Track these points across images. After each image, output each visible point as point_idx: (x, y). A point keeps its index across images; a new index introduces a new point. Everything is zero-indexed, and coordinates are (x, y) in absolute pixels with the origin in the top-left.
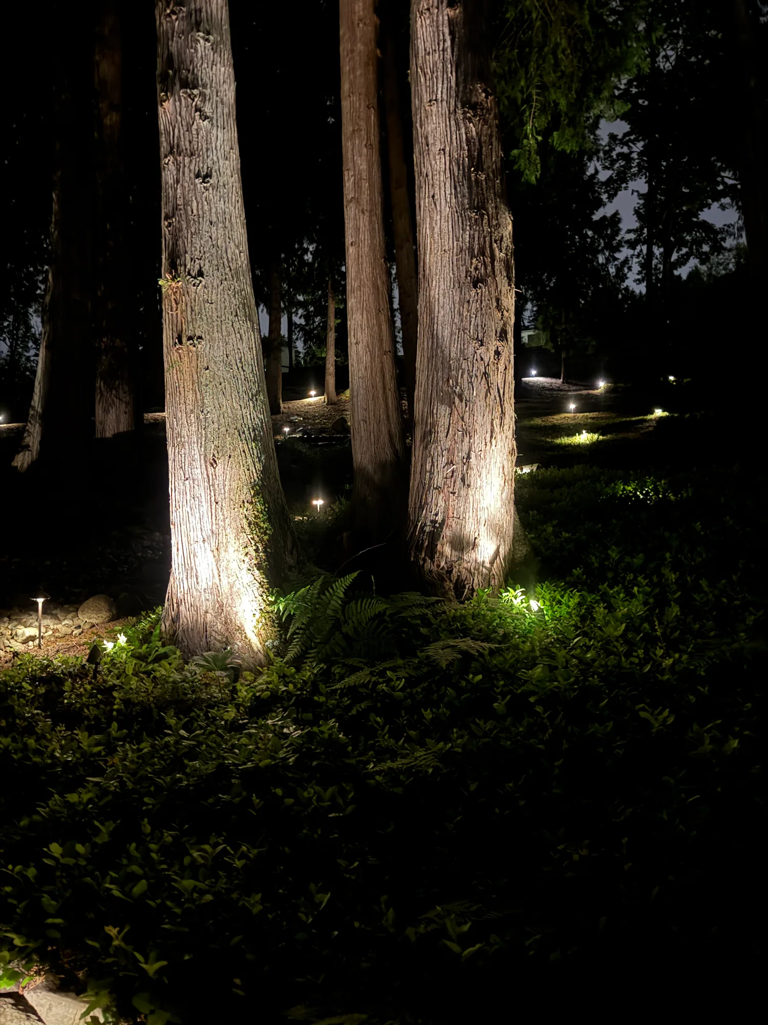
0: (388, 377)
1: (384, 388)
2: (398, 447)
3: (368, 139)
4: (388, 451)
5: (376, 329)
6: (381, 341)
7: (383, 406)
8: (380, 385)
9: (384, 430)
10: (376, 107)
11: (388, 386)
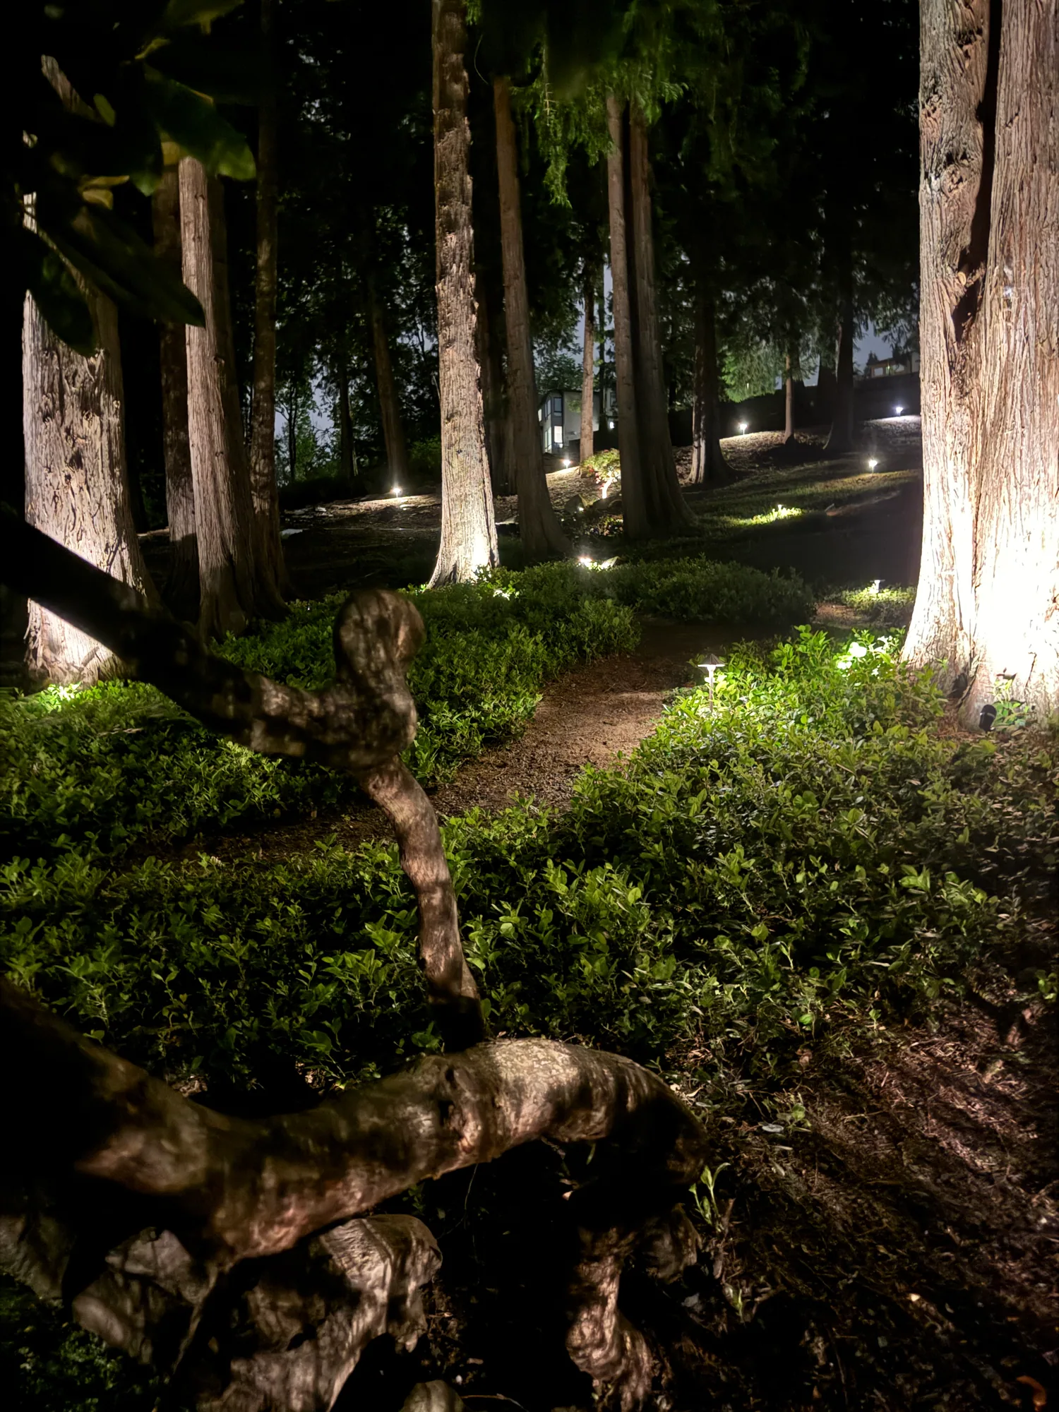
0: (220, 478)
1: (216, 491)
2: (232, 551)
3: (196, 230)
4: (220, 555)
5: (206, 430)
6: (211, 442)
7: (214, 510)
8: (211, 488)
9: (217, 533)
10: (205, 194)
11: (221, 489)
